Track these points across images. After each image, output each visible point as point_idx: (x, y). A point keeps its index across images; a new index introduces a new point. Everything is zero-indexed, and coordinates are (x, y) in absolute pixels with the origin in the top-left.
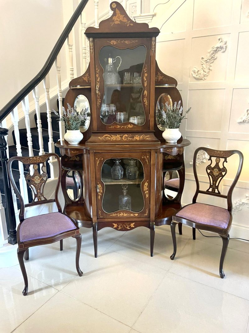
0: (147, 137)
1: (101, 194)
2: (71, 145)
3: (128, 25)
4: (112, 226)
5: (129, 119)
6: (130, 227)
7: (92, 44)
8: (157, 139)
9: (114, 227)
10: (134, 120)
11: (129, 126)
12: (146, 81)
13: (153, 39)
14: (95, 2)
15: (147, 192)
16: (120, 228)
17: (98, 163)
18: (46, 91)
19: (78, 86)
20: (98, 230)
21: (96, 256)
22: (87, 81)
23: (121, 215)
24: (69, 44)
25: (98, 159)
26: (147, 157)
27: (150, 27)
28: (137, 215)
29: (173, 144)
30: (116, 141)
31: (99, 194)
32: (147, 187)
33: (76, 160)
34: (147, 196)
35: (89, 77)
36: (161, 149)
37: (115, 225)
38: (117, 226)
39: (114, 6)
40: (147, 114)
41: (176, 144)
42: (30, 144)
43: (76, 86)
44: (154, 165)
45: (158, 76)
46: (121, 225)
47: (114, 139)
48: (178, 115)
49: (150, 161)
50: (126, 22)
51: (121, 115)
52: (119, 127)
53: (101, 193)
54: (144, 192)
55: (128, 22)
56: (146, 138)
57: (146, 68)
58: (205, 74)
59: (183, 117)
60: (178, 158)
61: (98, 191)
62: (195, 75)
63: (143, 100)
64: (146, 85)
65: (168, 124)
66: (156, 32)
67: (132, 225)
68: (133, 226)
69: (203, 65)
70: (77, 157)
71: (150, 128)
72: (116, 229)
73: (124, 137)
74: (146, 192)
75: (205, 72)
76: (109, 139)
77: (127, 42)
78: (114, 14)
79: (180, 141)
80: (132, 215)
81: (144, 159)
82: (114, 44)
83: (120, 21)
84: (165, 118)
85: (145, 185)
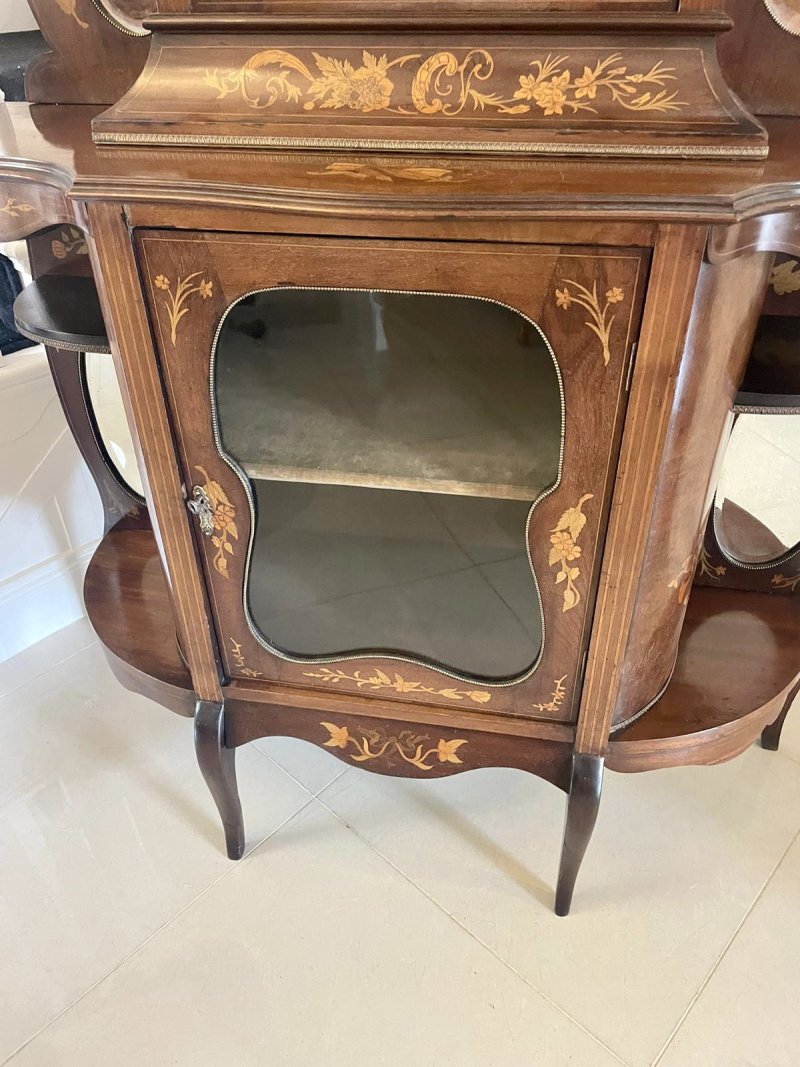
0: (642, 88)
1: (229, 547)
4: (319, 738)
6: (432, 759)
9: (329, 744)
15: (575, 573)
16: (367, 754)
17: (175, 320)
23: (372, 680)
25: (173, 286)
26: (602, 300)
28: (482, 697)
30: (349, 117)
31: (216, 542)
32: (580, 542)
34: (570, 599)
37: (339, 736)
38: (350, 743)
44: (666, 372)
46: (373, 741)
47: (336, 101)
49: (636, 335)
53: (230, 538)
54: (548, 572)
56: (627, 100)
61: (206, 523)
67: (448, 750)
68: (455, 760)
72: (345, 754)
73: (423, 75)
74: (561, 577)
76: (294, 92)
80: (449, 693)
81: (577, 317)
85: (562, 524)
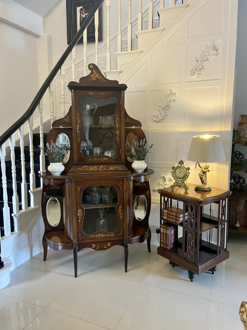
0: (119, 168)
1: (81, 218)
2: (53, 176)
3: (103, 81)
4: (91, 247)
5: (103, 153)
6: (107, 246)
7: (74, 94)
8: (128, 169)
10: (108, 154)
11: (105, 159)
12: (117, 123)
13: (122, 92)
14: (72, 59)
15: (121, 214)
16: (98, 248)
17: (79, 190)
18: (29, 129)
19: (61, 126)
20: (78, 251)
21: (76, 276)
22: (68, 122)
23: (98, 235)
24: (51, 91)
25: (79, 187)
26: (120, 184)
27: (119, 84)
28: (112, 235)
29: (140, 173)
30: (94, 171)
31: (79, 217)
32: (121, 210)
33: (57, 188)
35: (69, 119)
36: (132, 177)
37: (94, 246)
38: (96, 247)
39: (92, 67)
40: (119, 148)
41: (143, 173)
42: (14, 175)
43: (59, 126)
44: (126, 190)
45: (126, 119)
46: (99, 245)
47: (92, 170)
48: (143, 150)
49: (123, 187)
50: (101, 79)
51: (97, 149)
52: (96, 159)
54: (118, 214)
55: (102, 79)
57: (117, 114)
58: (162, 118)
59: (148, 151)
60: (145, 185)
61: (79, 215)
62: (154, 119)
63: (115, 138)
64: (117, 126)
65: (136, 157)
66: (124, 87)
67: (109, 244)
68: (110, 246)
69: (160, 111)
70: (57, 187)
71: (122, 160)
72: (95, 249)
73: (100, 167)
75: (163, 117)
76: (88, 169)
77: (101, 94)
78: (92, 73)
79: (146, 170)
80: (108, 235)
81: (118, 186)
82: (92, 95)
83: (96, 78)
84: (134, 152)
85: (119, 207)
